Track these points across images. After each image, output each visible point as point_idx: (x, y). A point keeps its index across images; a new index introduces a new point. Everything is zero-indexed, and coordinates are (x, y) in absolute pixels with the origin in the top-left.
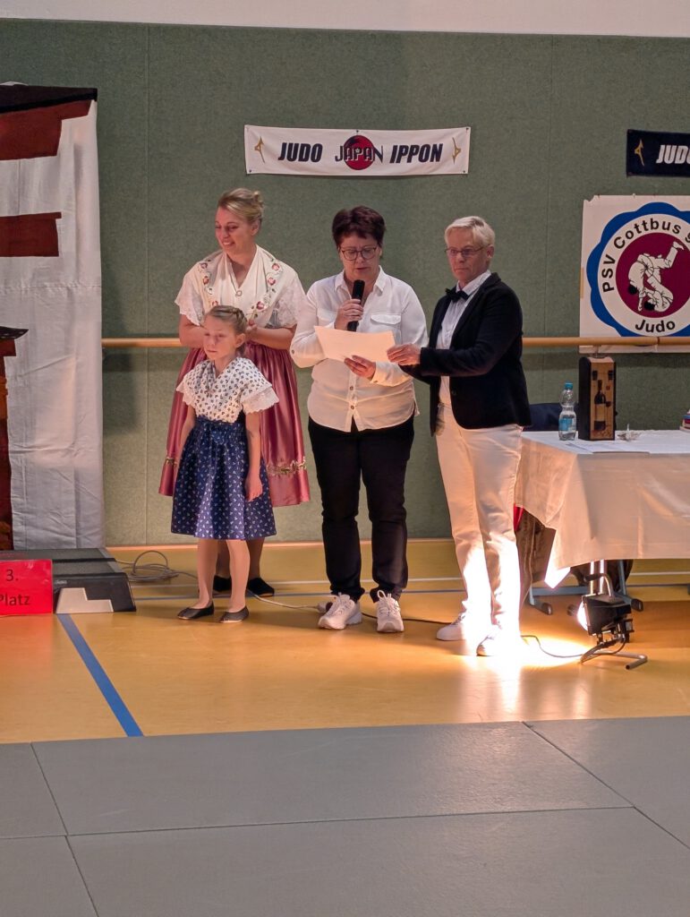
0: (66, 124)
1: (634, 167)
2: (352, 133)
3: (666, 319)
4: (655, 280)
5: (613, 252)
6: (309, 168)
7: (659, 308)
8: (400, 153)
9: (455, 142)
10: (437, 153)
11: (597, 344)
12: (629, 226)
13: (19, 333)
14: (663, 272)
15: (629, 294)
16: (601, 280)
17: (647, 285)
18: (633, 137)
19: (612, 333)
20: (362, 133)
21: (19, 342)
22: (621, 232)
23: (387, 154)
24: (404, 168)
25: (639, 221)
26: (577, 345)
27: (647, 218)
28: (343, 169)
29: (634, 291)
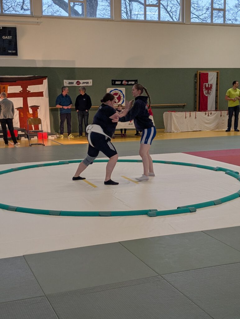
0: (44, 80)
1: (113, 84)
2: (77, 81)
6: (72, 85)
7: (117, 102)
9: (90, 82)
10: (88, 83)
12: (112, 92)
14: (117, 98)
18: (112, 80)
20: (79, 81)
21: (39, 107)
23: (82, 83)
24: (84, 85)
25: (114, 91)
27: (115, 91)
28: (76, 85)
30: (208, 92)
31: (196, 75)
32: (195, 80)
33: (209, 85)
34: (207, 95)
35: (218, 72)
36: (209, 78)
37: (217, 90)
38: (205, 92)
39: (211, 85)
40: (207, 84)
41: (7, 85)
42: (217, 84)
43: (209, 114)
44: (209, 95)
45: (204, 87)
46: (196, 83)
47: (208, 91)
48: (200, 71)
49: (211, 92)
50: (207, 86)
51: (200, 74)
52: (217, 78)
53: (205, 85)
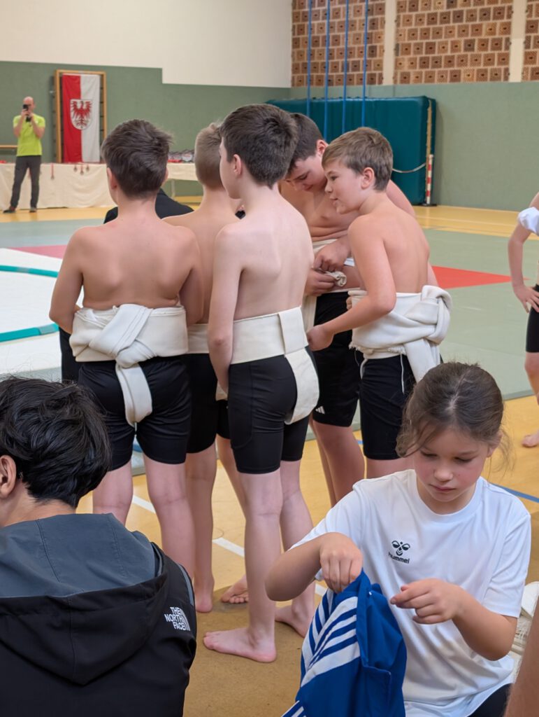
30: (82, 120)
31: (52, 79)
32: (51, 92)
33: (82, 103)
34: (79, 127)
35: (102, 76)
36: (84, 87)
37: (102, 117)
38: (75, 119)
39: (89, 105)
40: (78, 101)
42: (102, 102)
43: (84, 170)
44: (84, 127)
45: (72, 109)
46: (53, 97)
47: (82, 117)
48: (62, 71)
49: (89, 120)
50: (79, 106)
51: (61, 79)
52: (102, 88)
53: (75, 103)
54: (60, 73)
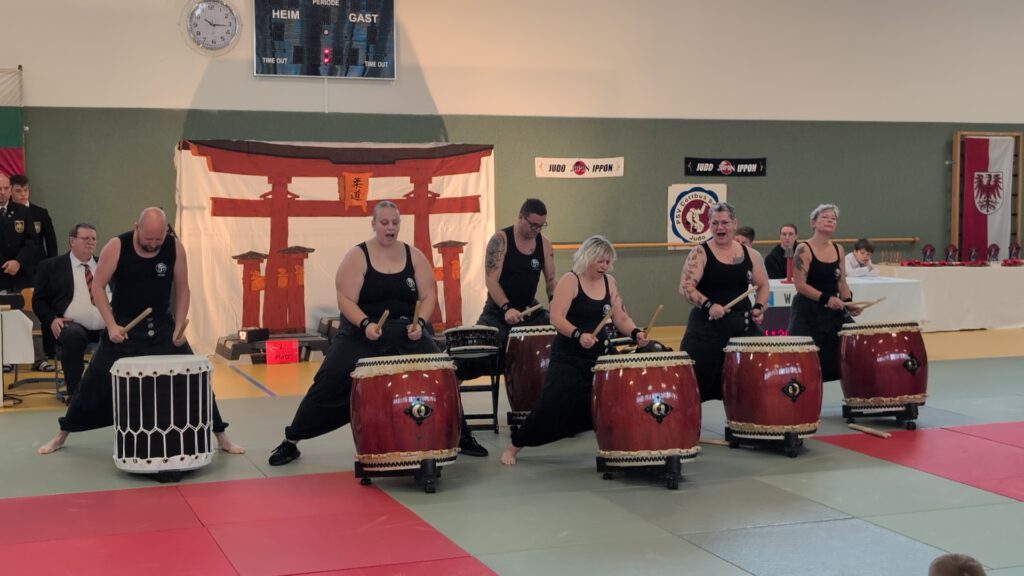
0: (483, 159)
1: (687, 172)
2: (576, 160)
3: (702, 235)
4: (697, 219)
5: (680, 207)
6: (560, 175)
7: (699, 231)
8: (596, 168)
9: (618, 165)
11: (675, 246)
12: (686, 197)
13: (464, 244)
14: (700, 216)
15: (687, 224)
16: (676, 219)
17: (694, 221)
18: (687, 160)
19: (681, 241)
20: (582, 160)
21: (465, 248)
22: (683, 200)
23: (591, 169)
24: (602, 174)
25: (690, 194)
26: (667, 247)
27: (693, 193)
28: (574, 175)
29: (688, 224)
30: (988, 201)
31: (950, 146)
32: (947, 163)
35: (1017, 139)
36: (993, 154)
37: (1015, 195)
38: (979, 200)
39: (998, 179)
40: (984, 174)
41: (368, 174)
42: (1015, 176)
44: (991, 211)
45: (975, 185)
46: (950, 169)
47: (988, 196)
48: (964, 133)
49: (999, 201)
50: (985, 181)
51: (963, 143)
52: (1016, 156)
53: (980, 179)
54: (962, 136)
